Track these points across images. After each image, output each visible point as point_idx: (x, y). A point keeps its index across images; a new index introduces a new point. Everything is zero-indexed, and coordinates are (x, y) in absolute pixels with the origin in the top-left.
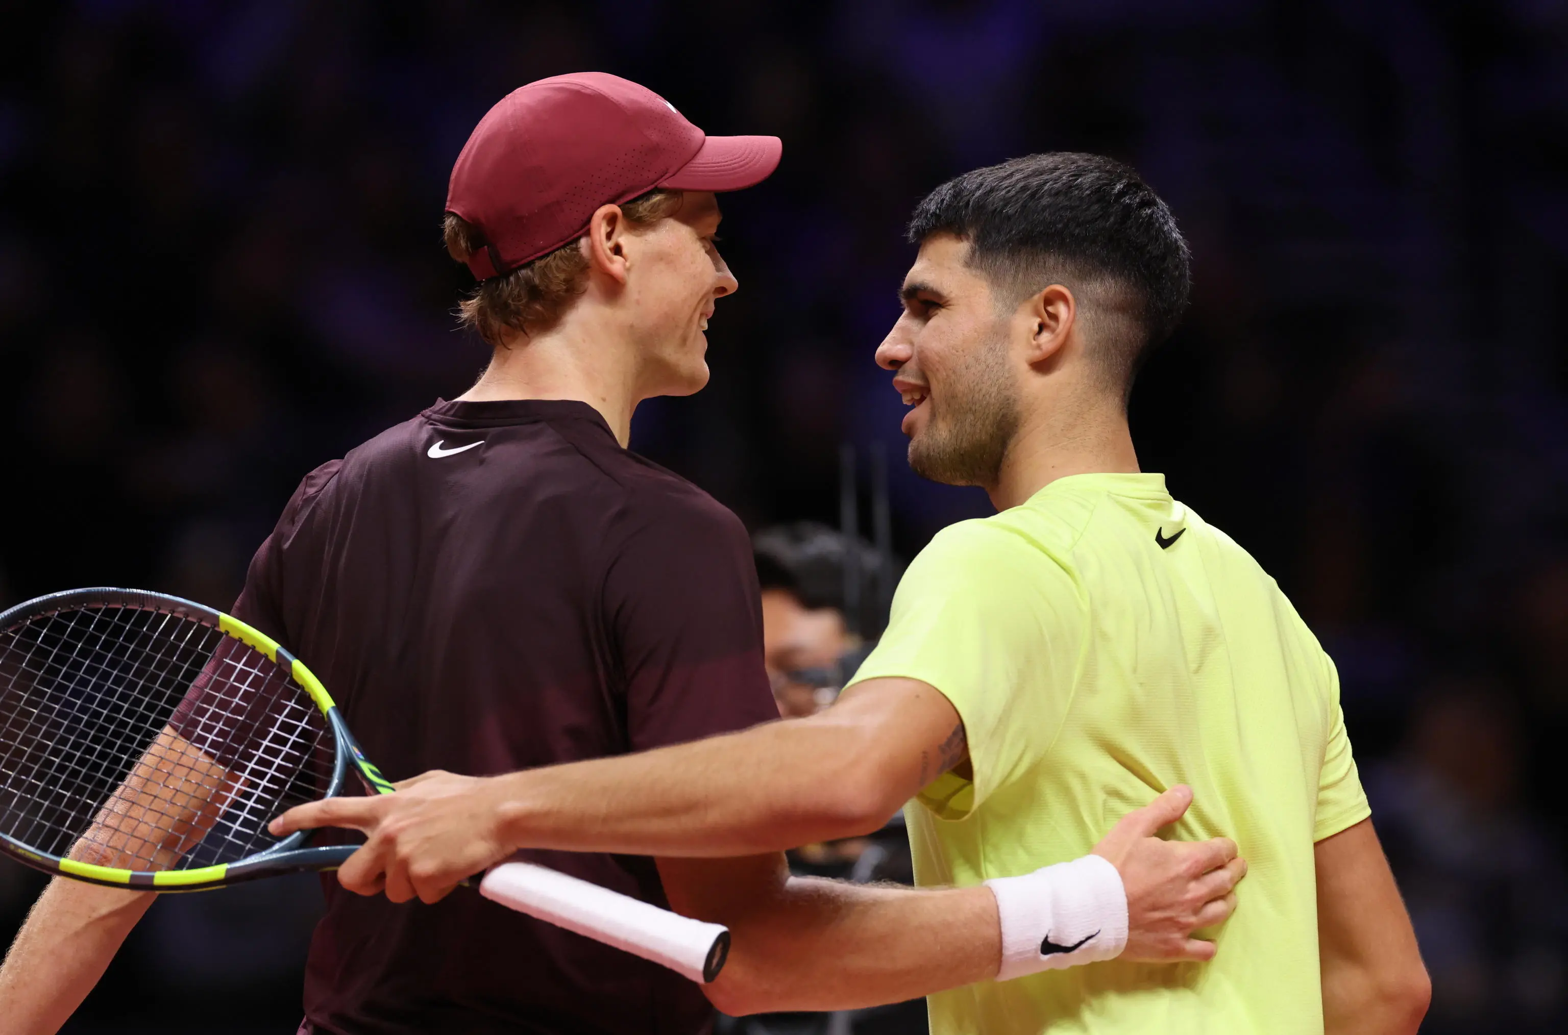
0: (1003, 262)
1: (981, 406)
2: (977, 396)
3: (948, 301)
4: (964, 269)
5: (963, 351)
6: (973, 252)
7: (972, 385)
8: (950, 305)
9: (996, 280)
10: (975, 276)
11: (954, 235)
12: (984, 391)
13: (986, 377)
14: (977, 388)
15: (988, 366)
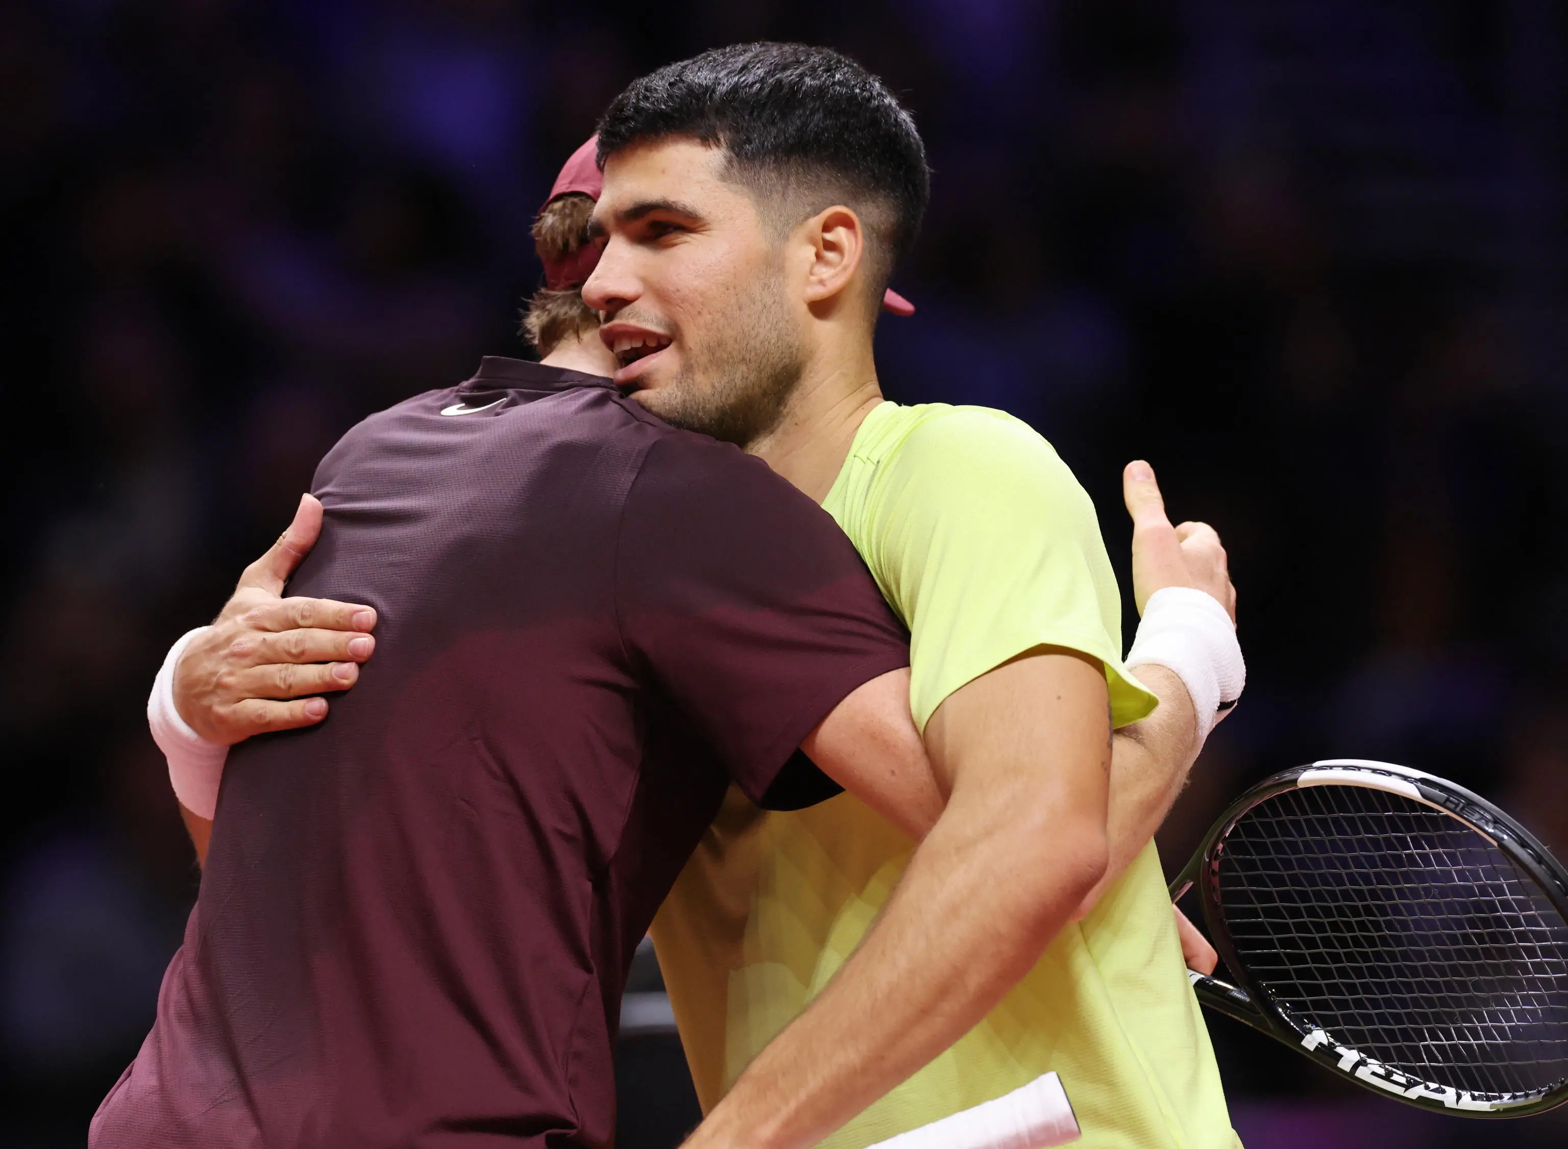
0: (769, 176)
1: (756, 354)
2: (752, 343)
3: (704, 225)
4: (719, 183)
5: (735, 288)
6: (730, 162)
7: (746, 329)
8: (709, 230)
9: (762, 195)
10: (736, 192)
11: (698, 140)
12: (761, 336)
13: (763, 319)
14: (753, 333)
15: (765, 306)
